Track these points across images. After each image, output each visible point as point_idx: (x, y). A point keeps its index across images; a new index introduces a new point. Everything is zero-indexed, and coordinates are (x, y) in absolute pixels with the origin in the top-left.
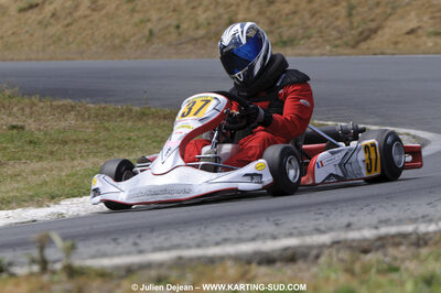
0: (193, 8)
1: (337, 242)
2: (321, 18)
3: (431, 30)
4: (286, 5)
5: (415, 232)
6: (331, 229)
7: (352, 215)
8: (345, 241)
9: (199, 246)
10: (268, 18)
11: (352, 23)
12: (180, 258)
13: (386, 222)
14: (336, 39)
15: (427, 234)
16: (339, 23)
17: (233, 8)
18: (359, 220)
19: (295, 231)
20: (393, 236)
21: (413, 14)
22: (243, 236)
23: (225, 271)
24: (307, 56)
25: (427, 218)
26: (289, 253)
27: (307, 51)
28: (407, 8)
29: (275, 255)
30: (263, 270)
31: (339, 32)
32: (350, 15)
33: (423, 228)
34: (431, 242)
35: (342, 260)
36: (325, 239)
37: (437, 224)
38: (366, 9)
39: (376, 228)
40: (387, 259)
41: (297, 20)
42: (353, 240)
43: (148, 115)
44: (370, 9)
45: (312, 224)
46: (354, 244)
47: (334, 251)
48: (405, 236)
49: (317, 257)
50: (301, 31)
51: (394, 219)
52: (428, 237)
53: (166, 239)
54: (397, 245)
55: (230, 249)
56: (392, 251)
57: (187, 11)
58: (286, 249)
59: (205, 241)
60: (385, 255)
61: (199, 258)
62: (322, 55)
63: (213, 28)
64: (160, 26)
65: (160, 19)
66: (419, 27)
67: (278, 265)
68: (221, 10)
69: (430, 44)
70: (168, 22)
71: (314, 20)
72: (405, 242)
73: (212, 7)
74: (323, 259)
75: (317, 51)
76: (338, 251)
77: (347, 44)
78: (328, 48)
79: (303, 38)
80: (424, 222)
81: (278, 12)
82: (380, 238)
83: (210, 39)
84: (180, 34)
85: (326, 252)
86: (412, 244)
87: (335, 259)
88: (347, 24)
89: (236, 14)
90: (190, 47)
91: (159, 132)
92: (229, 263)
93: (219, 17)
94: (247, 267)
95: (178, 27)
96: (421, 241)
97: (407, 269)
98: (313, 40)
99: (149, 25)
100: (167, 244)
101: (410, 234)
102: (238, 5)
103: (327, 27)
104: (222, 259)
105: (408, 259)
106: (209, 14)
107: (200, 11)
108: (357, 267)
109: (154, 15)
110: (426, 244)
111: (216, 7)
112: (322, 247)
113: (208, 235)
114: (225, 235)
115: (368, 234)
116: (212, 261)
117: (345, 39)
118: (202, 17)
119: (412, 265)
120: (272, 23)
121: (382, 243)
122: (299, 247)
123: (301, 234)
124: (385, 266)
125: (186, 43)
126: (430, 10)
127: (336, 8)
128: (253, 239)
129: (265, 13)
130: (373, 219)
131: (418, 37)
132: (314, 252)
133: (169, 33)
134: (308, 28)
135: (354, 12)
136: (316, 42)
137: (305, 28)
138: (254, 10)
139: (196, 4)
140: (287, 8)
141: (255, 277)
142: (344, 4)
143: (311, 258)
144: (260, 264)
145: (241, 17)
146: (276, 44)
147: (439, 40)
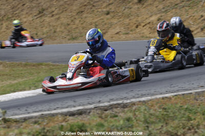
1: (96, 107)
2: (86, 29)
3: (124, 32)
5: (123, 103)
6: (93, 103)
7: (100, 98)
8: (99, 107)
9: (49, 110)
10: (68, 30)
12: (42, 114)
13: (112, 100)
15: (127, 103)
18: (103, 99)
19: (81, 104)
20: (115, 104)
21: (118, 27)
22: (64, 106)
23: (58, 119)
24: (82, 43)
26: (80, 111)
27: (81, 41)
29: (75, 112)
30: (71, 118)
33: (125, 101)
34: (128, 107)
35: (98, 113)
36: (92, 106)
37: (130, 100)
39: (109, 102)
40: (114, 113)
41: (77, 31)
43: (28, 65)
45: (87, 101)
46: (102, 108)
47: (95, 111)
48: (119, 104)
49: (89, 113)
50: (79, 34)
51: (115, 98)
53: (37, 108)
54: (116, 108)
55: (59, 111)
56: (115, 110)
57: (40, 29)
59: (51, 109)
60: (113, 111)
61: (49, 114)
63: (49, 34)
66: (120, 31)
67: (76, 116)
68: (51, 28)
69: (124, 37)
70: (33, 32)
71: (83, 30)
72: (119, 106)
73: (48, 27)
74: (91, 113)
76: (97, 110)
79: (80, 37)
80: (126, 99)
81: (71, 28)
82: (111, 105)
83: (48, 38)
84: (37, 37)
85: (92, 111)
86: (122, 107)
87: (95, 113)
91: (32, 71)
92: (60, 116)
93: (51, 30)
94: (65, 117)
95: (37, 34)
96: (125, 106)
97: (120, 116)
100: (37, 110)
101: (121, 104)
102: (57, 26)
104: (57, 114)
106: (47, 29)
107: (44, 28)
108: (103, 116)
112: (91, 109)
113: (51, 106)
114: (57, 106)
115: (107, 104)
116: (53, 115)
118: (45, 30)
119: (122, 115)
120: (69, 32)
121: (112, 107)
122: (83, 109)
123: (83, 105)
124: (113, 115)
126: (124, 25)
128: (67, 107)
129: (67, 28)
130: (107, 99)
131: (120, 35)
132: (88, 111)
137: (81, 33)
138: (63, 27)
139: (42, 26)
140: (74, 26)
141: (68, 120)
142: (94, 24)
143: (87, 113)
144: (70, 116)
145: (58, 30)
146: (71, 39)
147: (127, 36)
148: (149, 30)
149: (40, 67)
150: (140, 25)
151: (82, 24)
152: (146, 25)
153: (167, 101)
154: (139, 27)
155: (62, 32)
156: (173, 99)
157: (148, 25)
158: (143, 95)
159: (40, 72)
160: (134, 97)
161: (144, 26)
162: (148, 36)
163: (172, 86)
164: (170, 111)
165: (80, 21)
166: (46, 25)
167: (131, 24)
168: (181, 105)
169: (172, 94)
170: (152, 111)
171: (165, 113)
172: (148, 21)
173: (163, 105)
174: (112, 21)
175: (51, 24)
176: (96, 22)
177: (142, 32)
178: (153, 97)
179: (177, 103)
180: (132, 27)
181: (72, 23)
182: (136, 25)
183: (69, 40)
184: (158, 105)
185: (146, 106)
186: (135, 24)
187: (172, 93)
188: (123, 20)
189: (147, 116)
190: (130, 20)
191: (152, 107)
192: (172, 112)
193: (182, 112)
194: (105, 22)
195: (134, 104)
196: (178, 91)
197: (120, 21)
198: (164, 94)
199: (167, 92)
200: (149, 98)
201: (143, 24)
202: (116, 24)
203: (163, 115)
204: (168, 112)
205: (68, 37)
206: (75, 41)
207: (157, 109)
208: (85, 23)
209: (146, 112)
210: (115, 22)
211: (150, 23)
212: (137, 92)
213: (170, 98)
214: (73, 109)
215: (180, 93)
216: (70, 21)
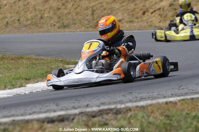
0: (25, 12)
1: (82, 113)
2: (81, 15)
3: (128, 20)
4: (65, 10)
5: (115, 108)
6: (79, 107)
7: (89, 101)
8: (85, 112)
9: (22, 115)
10: (57, 16)
11: (93, 17)
12: (14, 120)
13: (103, 104)
14: (87, 25)
15: (121, 109)
16: (88, 17)
17: (43, 12)
18: (92, 103)
19: (64, 108)
20: (106, 110)
21: (120, 13)
22: (42, 111)
23: (33, 126)
24: (74, 32)
25: (121, 102)
26: (61, 117)
27: (74, 30)
28: (118, 11)
29: (55, 118)
30: (50, 125)
31: (88, 21)
32: (93, 14)
33: (119, 106)
34: (122, 112)
35: (83, 121)
36: (77, 111)
37: (125, 104)
38: (100, 11)
39: (99, 106)
40: (103, 120)
41: (70, 16)
42: (89, 112)
43: (5, 58)
44: (102, 11)
45: (72, 105)
46: (89, 114)
47: (80, 117)
48: (111, 110)
49: (73, 119)
50: (72, 21)
51: (107, 102)
52: (121, 110)
53: (9, 112)
54: (107, 114)
55: (35, 116)
56: (105, 116)
57: (23, 13)
58: (60, 116)
59: (25, 113)
60: (103, 118)
61: (22, 120)
62: (81, 31)
63: (34, 20)
64: (11, 20)
65: (11, 17)
66: (123, 19)
67: (56, 123)
68: (38, 13)
69: (128, 26)
70: (14, 18)
71: (77, 16)
72: (111, 112)
73: (34, 11)
74: (75, 120)
75: (78, 30)
76: (82, 116)
77: (92, 27)
78: (83, 28)
79: (73, 24)
80: (120, 104)
81: (62, 13)
82: (100, 111)
83: (33, 25)
84: (20, 23)
85: (77, 117)
86: (114, 113)
87: (81, 120)
88: (92, 18)
89: (44, 14)
90: (24, 29)
91: (9, 65)
92: (35, 122)
93: (37, 15)
94: (42, 124)
95: (19, 20)
96: (118, 112)
97: (112, 124)
98: (77, 25)
99: (7, 20)
100: (9, 114)
101: (113, 109)
102: (45, 11)
103: (83, 19)
104: (32, 121)
105: (112, 119)
106: (32, 14)
107: (28, 13)
108: (90, 124)
109: (9, 15)
110: (120, 113)
111: (35, 12)
112: (75, 115)
113: (28, 110)
114: (34, 110)
115: (95, 109)
116: (27, 122)
117: (91, 24)
118: (29, 16)
119: (114, 122)
120: (59, 18)
121: (101, 113)
122: (65, 115)
123: (67, 109)
124: (102, 123)
125: (23, 27)
126: (127, 11)
127: (87, 11)
128: (46, 112)
129: (56, 14)
130: (98, 103)
131: (122, 23)
132: (72, 117)
133: (15, 23)
134: (75, 19)
135: (94, 13)
136: (78, 26)
137: (74, 20)
138: (52, 13)
139: (26, 10)
140: (66, 12)
141: (46, 128)
142: (90, 9)
143: (70, 120)
144: (48, 122)
145: (46, 15)
146: (61, 27)
147: (131, 24)
148: (159, 17)
149: (20, 61)
150: (148, 11)
151: (75, 8)
152: (155, 11)
153: (171, 106)
154: (146, 14)
155: (51, 18)
156: (179, 104)
157: (158, 12)
158: (142, 99)
159: (19, 68)
160: (131, 101)
161: (152, 13)
162: (157, 25)
163: (181, 88)
164: (173, 119)
165: (73, 5)
166: (31, 9)
167: (137, 10)
168: (189, 112)
169: (179, 98)
170: (151, 119)
171: (168, 122)
172: (158, 7)
173: (165, 112)
174: (113, 6)
175: (37, 8)
176: (93, 7)
177: (150, 20)
178: (154, 102)
179: (183, 110)
180: (138, 13)
181: (63, 7)
182: (142, 11)
183: (59, 28)
184: (160, 111)
185: (145, 112)
186: (142, 9)
187: (178, 96)
188: (127, 5)
189: (145, 124)
190: (135, 5)
191: (153, 114)
192: (176, 120)
193: (189, 120)
194: (104, 7)
195: (129, 109)
196: (186, 94)
197: (123, 6)
198: (169, 97)
199: (172, 95)
200: (149, 102)
201: (151, 11)
202: (118, 9)
203: (164, 124)
204: (171, 120)
205: (58, 25)
206: (66, 30)
207: (159, 116)
208: (79, 8)
209: (143, 120)
210: (117, 7)
211: (160, 9)
212: (136, 95)
213: (175, 103)
214: (52, 115)
215: (188, 97)
216: (61, 4)
